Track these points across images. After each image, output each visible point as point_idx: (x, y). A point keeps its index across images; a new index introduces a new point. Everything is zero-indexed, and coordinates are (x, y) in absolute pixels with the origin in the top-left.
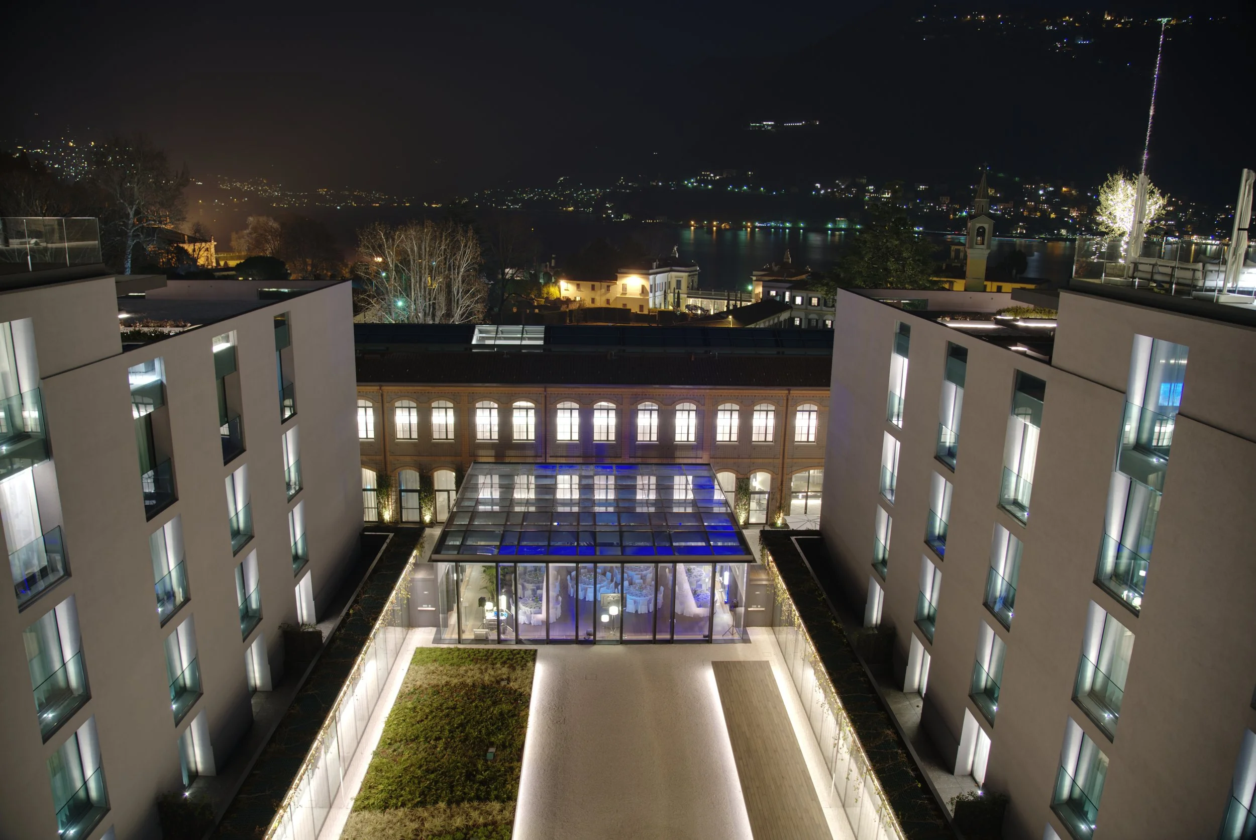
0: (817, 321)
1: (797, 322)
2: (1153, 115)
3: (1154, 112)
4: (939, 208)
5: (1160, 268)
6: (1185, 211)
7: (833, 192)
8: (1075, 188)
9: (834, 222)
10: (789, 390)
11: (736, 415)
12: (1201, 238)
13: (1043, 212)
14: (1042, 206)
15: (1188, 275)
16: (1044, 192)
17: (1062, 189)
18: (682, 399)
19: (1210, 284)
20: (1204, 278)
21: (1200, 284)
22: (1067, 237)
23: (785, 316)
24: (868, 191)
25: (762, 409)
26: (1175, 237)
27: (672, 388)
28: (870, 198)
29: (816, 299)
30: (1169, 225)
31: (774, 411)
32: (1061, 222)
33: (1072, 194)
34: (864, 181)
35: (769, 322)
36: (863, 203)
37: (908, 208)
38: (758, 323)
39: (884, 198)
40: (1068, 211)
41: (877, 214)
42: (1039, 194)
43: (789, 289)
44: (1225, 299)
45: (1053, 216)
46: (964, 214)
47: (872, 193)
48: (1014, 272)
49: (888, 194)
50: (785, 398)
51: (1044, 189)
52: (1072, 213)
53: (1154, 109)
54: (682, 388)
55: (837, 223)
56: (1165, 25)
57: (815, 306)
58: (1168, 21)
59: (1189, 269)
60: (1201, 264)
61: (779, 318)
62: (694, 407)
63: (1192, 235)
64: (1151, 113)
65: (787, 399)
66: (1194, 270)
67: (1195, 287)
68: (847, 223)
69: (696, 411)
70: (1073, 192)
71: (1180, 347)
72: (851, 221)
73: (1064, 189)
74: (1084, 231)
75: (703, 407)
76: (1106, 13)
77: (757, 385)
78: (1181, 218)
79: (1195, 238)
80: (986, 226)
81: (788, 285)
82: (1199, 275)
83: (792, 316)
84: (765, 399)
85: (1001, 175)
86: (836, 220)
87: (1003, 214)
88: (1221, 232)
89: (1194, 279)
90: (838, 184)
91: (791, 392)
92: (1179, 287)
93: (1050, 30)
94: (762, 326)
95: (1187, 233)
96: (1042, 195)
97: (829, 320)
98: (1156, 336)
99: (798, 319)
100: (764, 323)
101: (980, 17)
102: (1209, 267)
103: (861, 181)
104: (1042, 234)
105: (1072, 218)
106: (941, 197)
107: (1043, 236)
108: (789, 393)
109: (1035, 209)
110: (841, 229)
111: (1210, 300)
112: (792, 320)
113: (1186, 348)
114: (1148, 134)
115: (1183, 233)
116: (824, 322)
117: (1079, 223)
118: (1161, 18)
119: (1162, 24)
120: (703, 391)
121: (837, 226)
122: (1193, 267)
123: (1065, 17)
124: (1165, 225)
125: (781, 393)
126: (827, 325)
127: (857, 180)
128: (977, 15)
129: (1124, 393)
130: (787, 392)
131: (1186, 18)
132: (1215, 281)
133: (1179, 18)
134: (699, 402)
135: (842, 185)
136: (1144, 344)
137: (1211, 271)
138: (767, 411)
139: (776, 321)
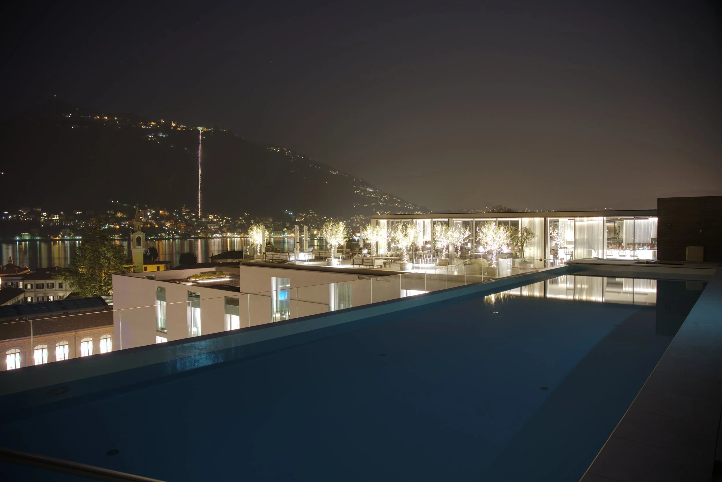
0: (43, 298)
1: (29, 300)
2: (201, 174)
3: (201, 172)
4: (90, 225)
5: (274, 255)
6: (222, 221)
7: (18, 217)
8: (167, 211)
9: (21, 236)
10: (76, 332)
11: (45, 351)
12: (231, 234)
13: (151, 224)
14: (150, 221)
15: (284, 257)
16: (150, 213)
17: (160, 212)
18: (10, 347)
19: (291, 259)
20: (289, 257)
21: (288, 259)
22: (166, 237)
23: (21, 297)
24: (43, 216)
25: (60, 345)
26: (219, 234)
27: (4, 342)
28: (45, 220)
29: (30, 285)
30: (216, 228)
31: (68, 345)
32: (161, 229)
33: (165, 214)
34: (40, 210)
35: (13, 302)
36: (40, 223)
37: (70, 225)
38: (7, 303)
39: (55, 220)
40: (164, 223)
41: (91, 234)
42: (148, 215)
43: (21, 280)
44: (297, 263)
45: (157, 226)
46: (106, 227)
47: (46, 217)
48: (152, 258)
49: (57, 217)
50: (74, 337)
51: (150, 212)
52: (167, 224)
53: (201, 171)
54: (9, 341)
55: (23, 236)
56: (201, 131)
57: (29, 289)
58: (202, 129)
59: (284, 255)
60: (288, 253)
61: (18, 298)
62: (18, 351)
63: (227, 232)
64: (200, 173)
65: (75, 337)
66: (286, 255)
67: (287, 261)
68: (29, 236)
69: (20, 353)
70: (166, 213)
71: (285, 279)
72: (32, 234)
73: (161, 212)
74: (174, 233)
75: (24, 349)
76: (172, 122)
77: (57, 332)
78: (221, 224)
79: (228, 234)
80: (141, 236)
81: (20, 278)
82: (288, 257)
83: (26, 296)
84: (62, 339)
85: (125, 205)
86: (22, 235)
87: (129, 226)
88: (240, 230)
89: (286, 258)
90: (21, 212)
91: (77, 332)
92: (282, 261)
93: (144, 128)
94: (9, 304)
95: (224, 232)
96: (150, 215)
97: (51, 296)
98: (277, 276)
99: (30, 298)
100: (10, 302)
101: (105, 118)
102: (290, 254)
103: (37, 209)
104: (152, 236)
105: (167, 227)
106: (91, 218)
107: (153, 237)
108: (76, 333)
109: (147, 223)
110: (26, 240)
111: (293, 264)
112: (26, 299)
113: (289, 280)
114: (200, 183)
115: (223, 232)
116: (48, 297)
117: (171, 229)
118: (199, 127)
119: (199, 130)
120: (24, 340)
121: (23, 239)
122: (285, 254)
123: (152, 122)
124: (214, 228)
125: (71, 334)
126: (50, 299)
127: (34, 209)
128: (103, 116)
129: (270, 296)
130: (75, 333)
131: (210, 128)
132: (292, 258)
133: (207, 128)
134: (21, 347)
135: (24, 212)
136: (274, 279)
137: (291, 255)
138: (64, 345)
139: (16, 300)
